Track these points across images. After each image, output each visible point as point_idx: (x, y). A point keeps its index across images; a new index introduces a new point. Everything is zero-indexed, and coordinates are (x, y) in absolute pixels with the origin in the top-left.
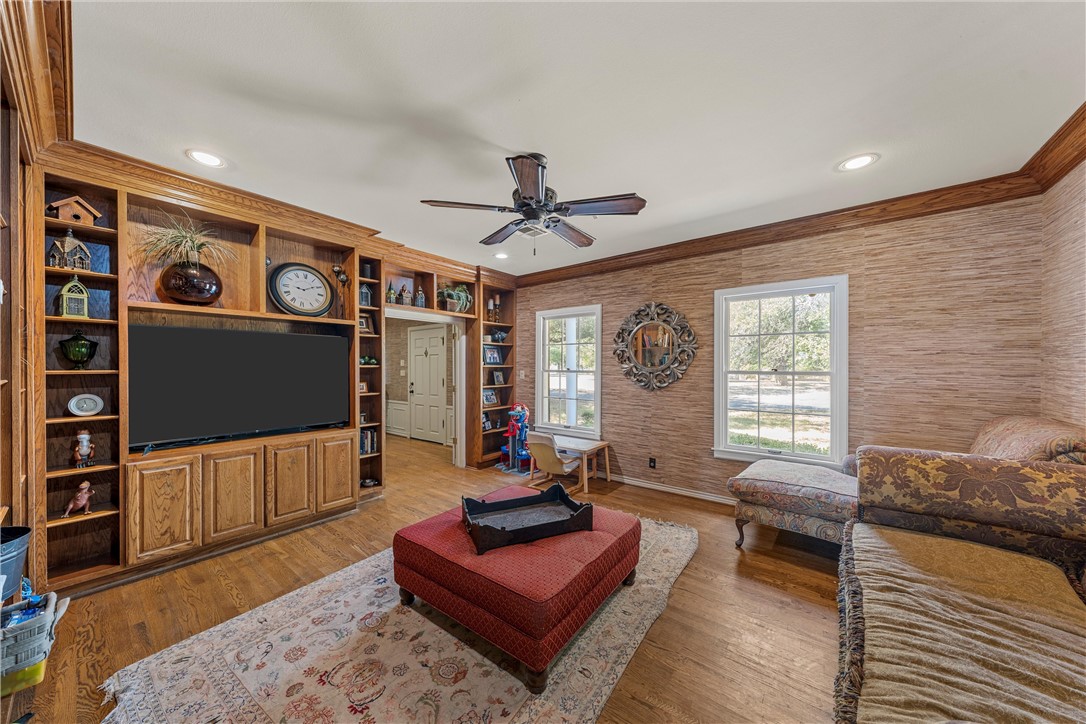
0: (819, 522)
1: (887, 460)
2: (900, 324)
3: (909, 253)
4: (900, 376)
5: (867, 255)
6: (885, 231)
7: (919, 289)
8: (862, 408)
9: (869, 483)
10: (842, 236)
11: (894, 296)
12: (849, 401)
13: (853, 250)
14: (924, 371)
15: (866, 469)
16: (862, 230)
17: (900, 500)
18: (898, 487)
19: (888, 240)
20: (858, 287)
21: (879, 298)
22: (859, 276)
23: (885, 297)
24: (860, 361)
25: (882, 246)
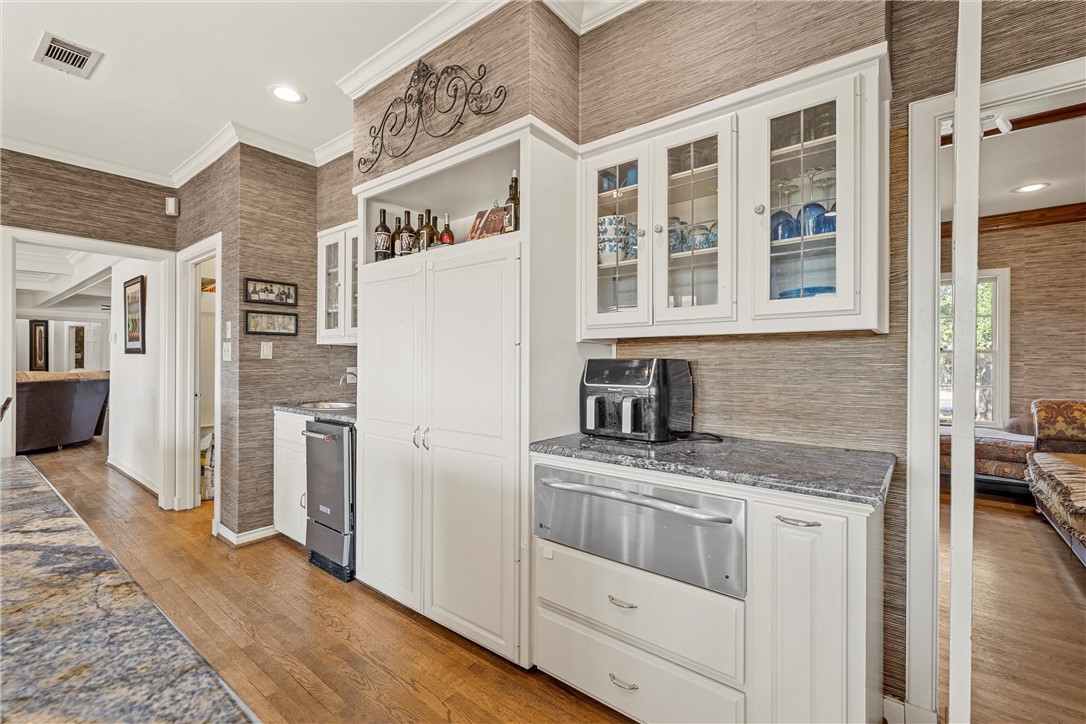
0: (997, 463)
1: (1059, 407)
2: (1057, 310)
3: (1065, 251)
4: (1056, 352)
5: (1027, 251)
6: (1043, 232)
7: (1072, 280)
8: (1022, 380)
9: (1046, 423)
10: (1004, 235)
11: (1050, 286)
12: (1011, 374)
13: (1013, 247)
14: (1077, 348)
15: (1043, 414)
16: (1022, 231)
17: (1070, 432)
18: (1068, 423)
19: (1045, 240)
20: (1019, 278)
21: (1037, 287)
22: (1020, 269)
23: (1043, 287)
24: (1020, 341)
25: (1041, 244)
